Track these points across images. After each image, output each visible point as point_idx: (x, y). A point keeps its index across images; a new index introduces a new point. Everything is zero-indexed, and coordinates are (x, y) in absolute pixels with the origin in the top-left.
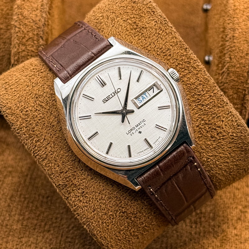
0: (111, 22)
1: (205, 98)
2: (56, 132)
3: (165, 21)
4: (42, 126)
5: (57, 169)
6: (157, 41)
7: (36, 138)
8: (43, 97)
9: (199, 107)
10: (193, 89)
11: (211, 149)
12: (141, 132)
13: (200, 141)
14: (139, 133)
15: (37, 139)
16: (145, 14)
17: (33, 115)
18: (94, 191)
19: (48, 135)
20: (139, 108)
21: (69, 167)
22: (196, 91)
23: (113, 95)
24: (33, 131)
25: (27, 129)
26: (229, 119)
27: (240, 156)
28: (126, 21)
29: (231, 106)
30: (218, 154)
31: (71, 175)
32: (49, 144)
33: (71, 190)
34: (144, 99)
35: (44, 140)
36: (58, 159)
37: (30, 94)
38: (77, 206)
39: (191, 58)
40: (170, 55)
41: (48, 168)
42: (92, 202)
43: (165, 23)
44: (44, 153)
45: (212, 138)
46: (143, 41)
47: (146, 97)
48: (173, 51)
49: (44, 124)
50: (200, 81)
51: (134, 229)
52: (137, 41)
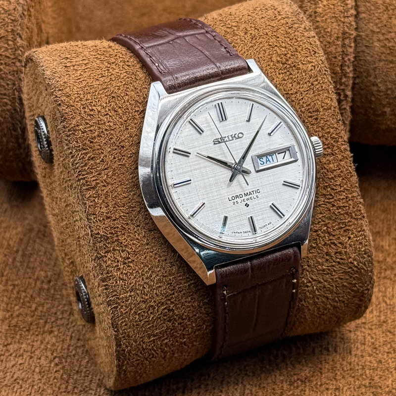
0: (251, 40)
1: (340, 197)
2: (123, 156)
3: (326, 70)
4: (106, 140)
5: (104, 210)
6: (306, 92)
7: (91, 154)
8: (123, 101)
9: (329, 205)
10: (329, 178)
11: (318, 270)
12: (248, 205)
13: (310, 253)
14: (246, 205)
15: (92, 156)
16: (302, 50)
17: (99, 119)
18: (143, 263)
19: (110, 156)
20: (257, 172)
21: (122, 214)
22: (331, 182)
23: (231, 138)
24: (91, 142)
25: (83, 135)
26: (358, 239)
27: (346, 296)
28: (273, 48)
29: (367, 222)
30: (322, 281)
31: (119, 226)
32: (106, 169)
33: (112, 248)
34: (268, 162)
35: (101, 161)
36: (111, 196)
37: (105, 89)
38: (111, 274)
39: (340, 135)
40: (316, 119)
41: (91, 204)
42: (135, 278)
43: (325, 74)
44: (94, 179)
45: (327, 255)
46: (288, 84)
47: (271, 160)
48: (322, 115)
49: (111, 138)
50: (341, 172)
51: (170, 341)
52: (280, 80)
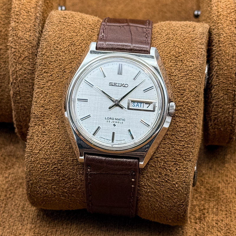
0: (166, 39)
1: (179, 144)
2: (63, 77)
4: (58, 65)
5: (42, 102)
6: (182, 77)
8: (76, 48)
9: (170, 146)
10: (176, 130)
11: (152, 181)
12: (115, 125)
14: (114, 125)
15: (47, 71)
17: (59, 53)
18: (51, 138)
19: (56, 75)
20: (129, 109)
21: (51, 108)
22: (177, 133)
23: (120, 85)
24: (49, 64)
25: (47, 58)
26: (182, 172)
27: (170, 204)
30: (155, 189)
32: (52, 80)
33: (38, 124)
34: (137, 106)
35: (51, 75)
36: (49, 96)
37: (71, 38)
38: (33, 137)
39: (194, 109)
40: (182, 95)
42: (44, 144)
43: (198, 71)
44: (43, 83)
45: (160, 174)
46: (173, 69)
47: (140, 106)
48: (186, 94)
49: (61, 65)
50: (186, 130)
51: (57, 187)
52: (169, 66)
